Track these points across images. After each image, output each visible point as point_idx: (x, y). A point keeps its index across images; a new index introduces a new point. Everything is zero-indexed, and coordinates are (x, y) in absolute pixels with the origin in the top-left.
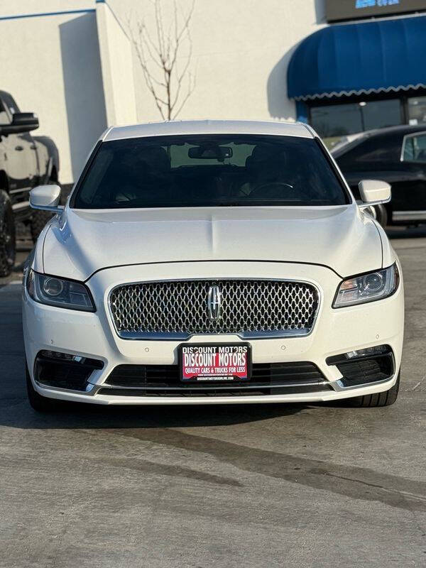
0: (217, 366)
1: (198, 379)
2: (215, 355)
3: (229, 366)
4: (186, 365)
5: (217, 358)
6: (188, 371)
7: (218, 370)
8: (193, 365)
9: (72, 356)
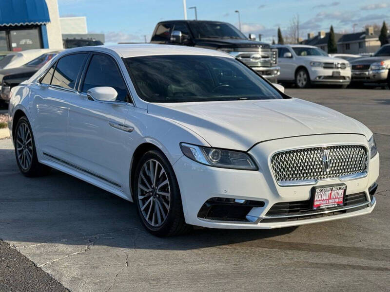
0: (330, 199)
1: (321, 208)
2: (330, 192)
3: (335, 198)
4: (316, 199)
5: (331, 194)
6: (316, 203)
7: (330, 201)
8: (319, 199)
9: (234, 199)
